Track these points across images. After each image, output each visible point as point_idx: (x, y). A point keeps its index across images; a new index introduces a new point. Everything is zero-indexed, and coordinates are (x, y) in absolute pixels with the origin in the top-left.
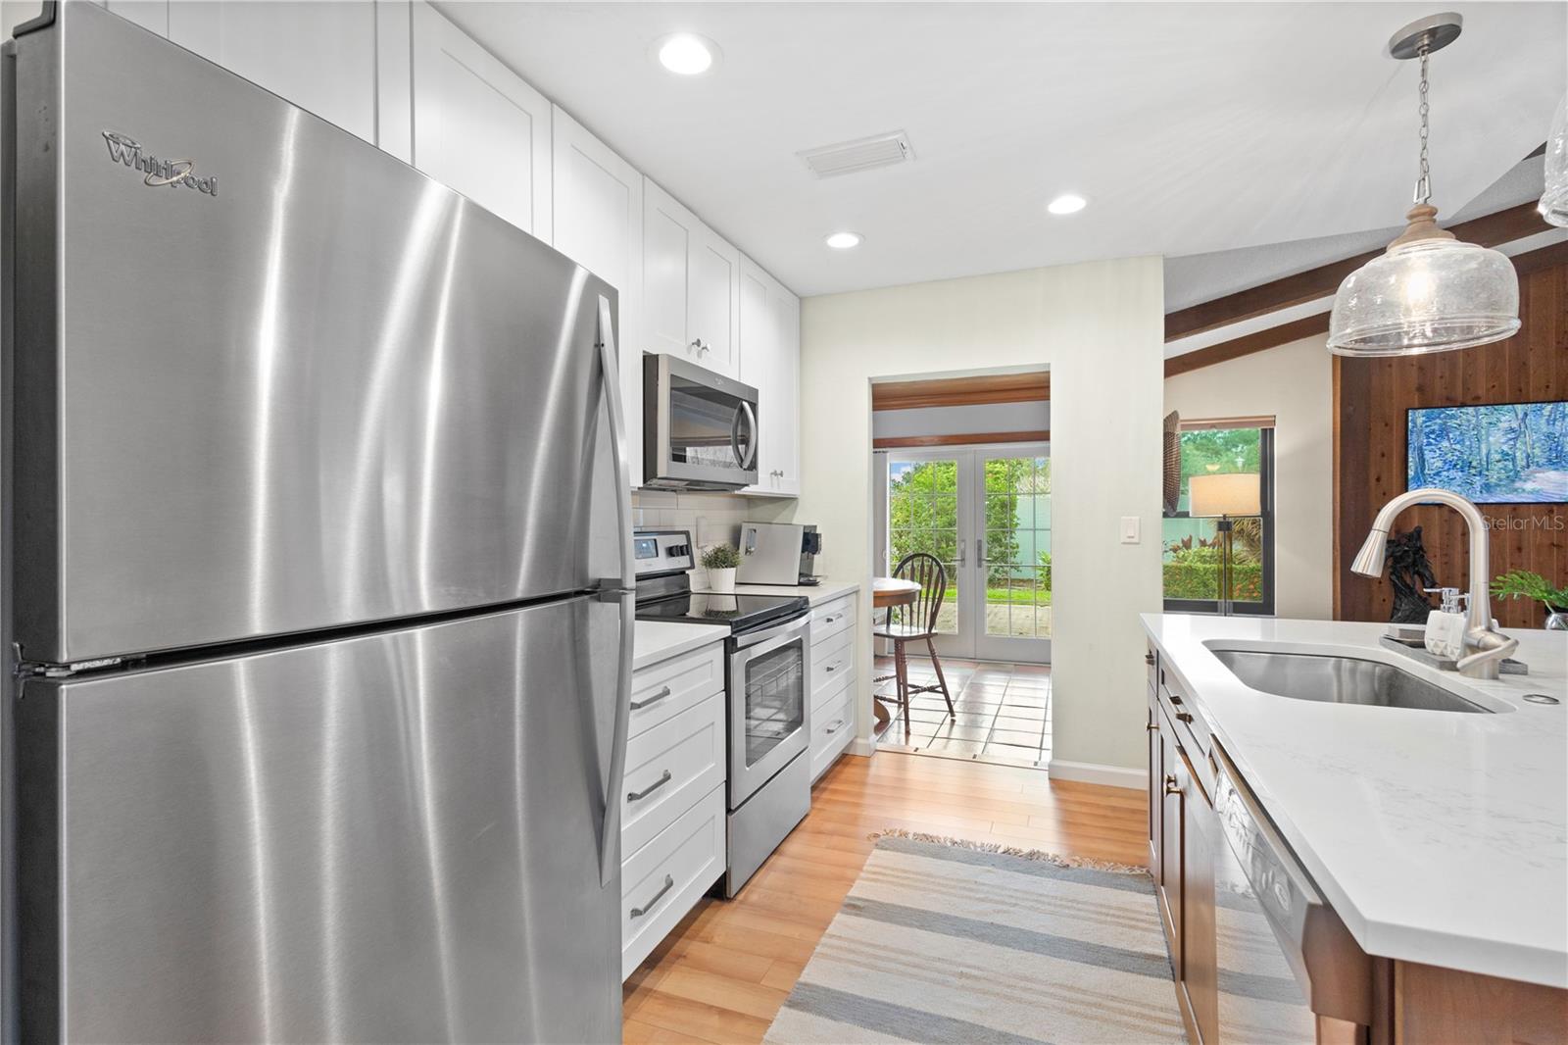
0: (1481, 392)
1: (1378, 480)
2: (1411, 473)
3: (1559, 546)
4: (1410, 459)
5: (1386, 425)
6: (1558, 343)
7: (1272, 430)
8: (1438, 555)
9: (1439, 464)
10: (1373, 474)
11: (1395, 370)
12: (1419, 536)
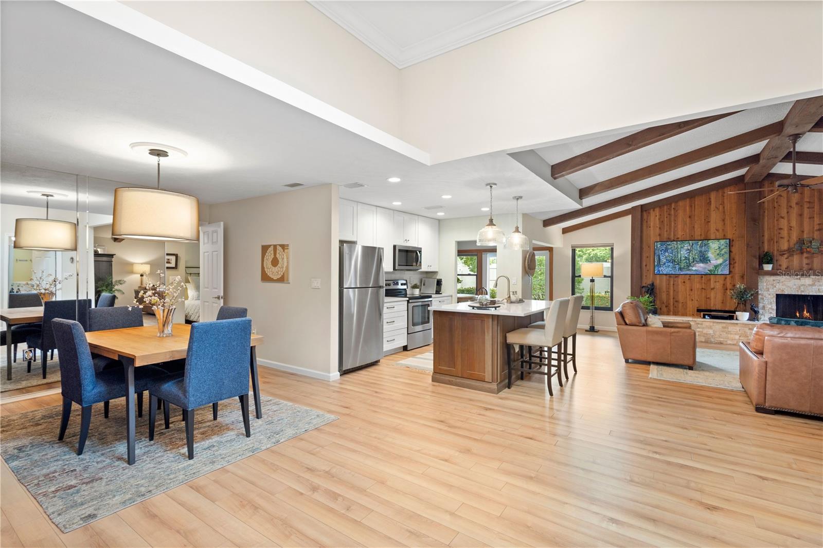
0: (679, 236)
1: (646, 266)
2: (656, 264)
3: (705, 289)
4: (656, 259)
5: (649, 247)
6: (705, 220)
7: (613, 248)
9: (665, 261)
10: (644, 264)
11: (652, 228)
12: (653, 284)
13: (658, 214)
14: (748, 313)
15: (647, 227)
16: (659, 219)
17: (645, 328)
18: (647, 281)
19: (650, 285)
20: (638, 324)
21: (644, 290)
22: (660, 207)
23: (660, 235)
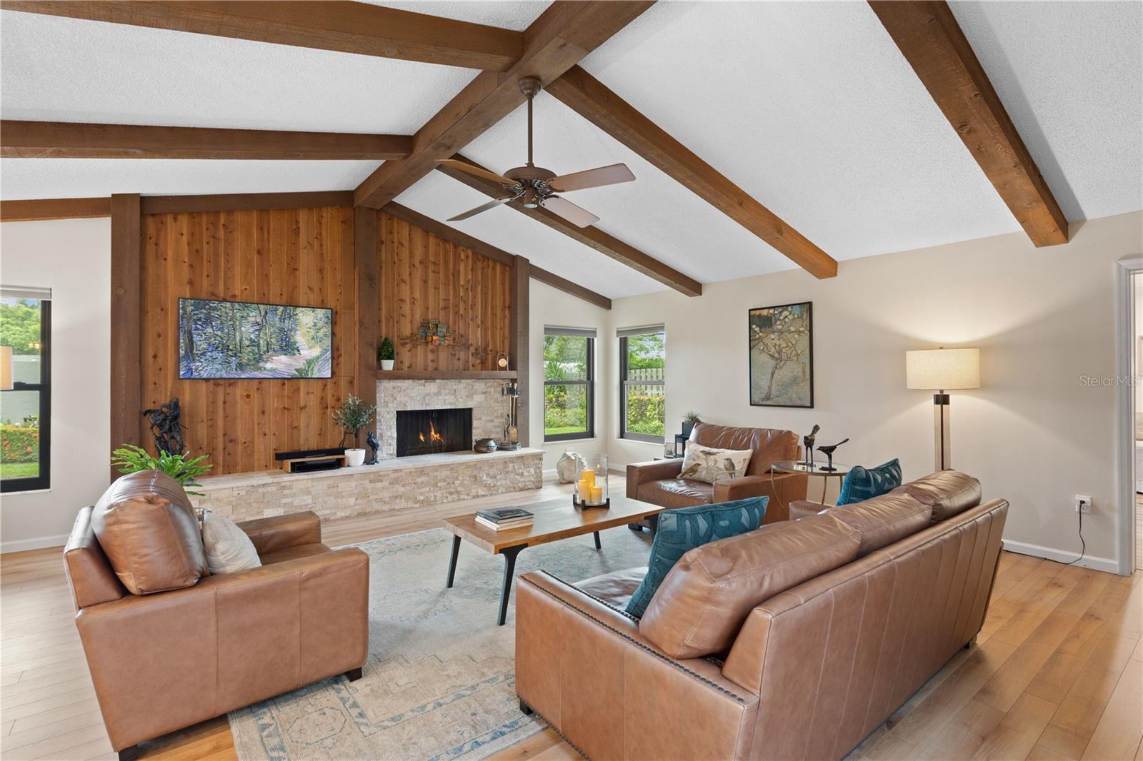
0: (237, 292)
1: (155, 357)
2: (182, 352)
3: (288, 409)
4: (182, 341)
5: (162, 310)
7: (50, 302)
8: (205, 420)
9: (205, 346)
10: (150, 352)
11: (170, 263)
12: (175, 405)
13: (185, 231)
14: (364, 451)
15: (157, 258)
16: (189, 243)
17: (206, 594)
18: (159, 397)
19: (169, 406)
20: (180, 583)
21: (149, 420)
22: (192, 215)
23: (191, 283)
